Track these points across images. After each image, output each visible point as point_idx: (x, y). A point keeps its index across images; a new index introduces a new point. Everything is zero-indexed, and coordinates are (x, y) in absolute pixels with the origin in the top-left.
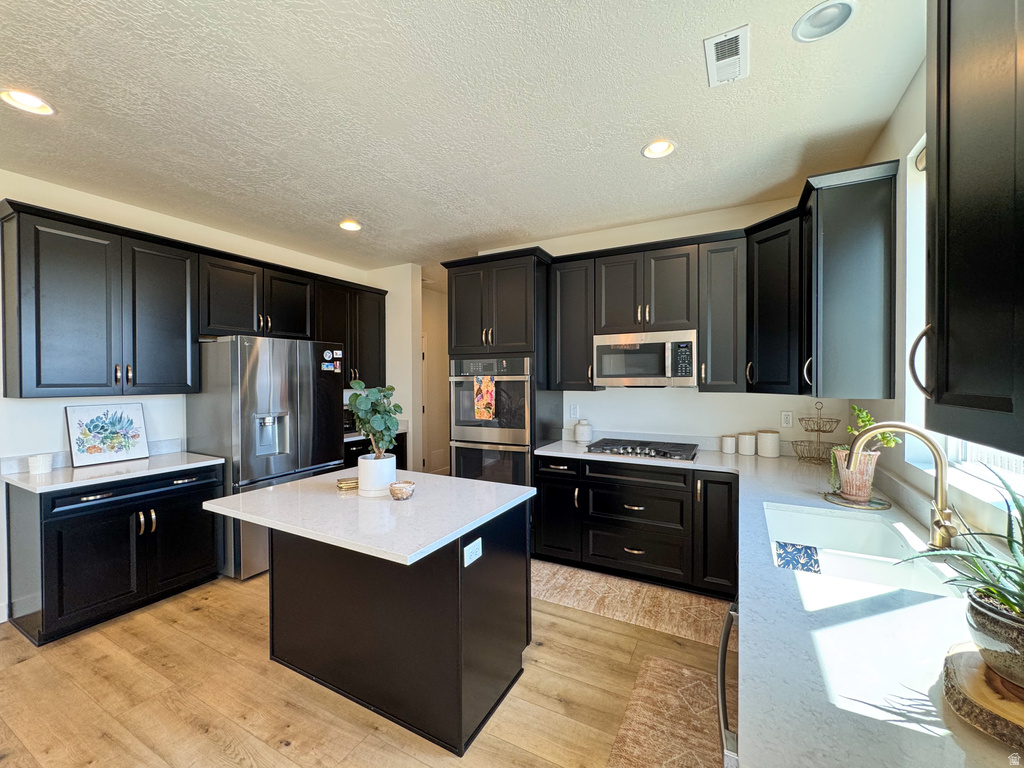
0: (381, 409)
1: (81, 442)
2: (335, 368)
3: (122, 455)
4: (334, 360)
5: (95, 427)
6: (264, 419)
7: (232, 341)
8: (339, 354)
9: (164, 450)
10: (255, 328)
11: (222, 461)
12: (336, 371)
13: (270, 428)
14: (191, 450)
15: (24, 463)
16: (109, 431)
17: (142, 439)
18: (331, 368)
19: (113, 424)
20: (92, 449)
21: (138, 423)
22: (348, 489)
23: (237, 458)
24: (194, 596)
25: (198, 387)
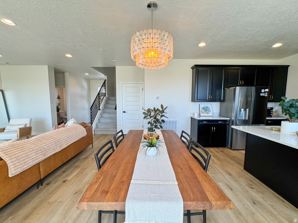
0: (294, 106)
1: (201, 112)
2: (265, 95)
3: (208, 115)
4: (265, 92)
5: (204, 108)
6: (241, 109)
7: (234, 89)
8: (267, 90)
9: (215, 115)
10: (239, 85)
11: (229, 119)
12: (266, 96)
13: (242, 112)
14: (220, 116)
15: (194, 114)
16: (206, 109)
17: (211, 112)
18: (264, 95)
19: (206, 108)
20: (203, 113)
21: (211, 108)
22: (275, 131)
23: (233, 118)
24: (221, 149)
25: (224, 101)
